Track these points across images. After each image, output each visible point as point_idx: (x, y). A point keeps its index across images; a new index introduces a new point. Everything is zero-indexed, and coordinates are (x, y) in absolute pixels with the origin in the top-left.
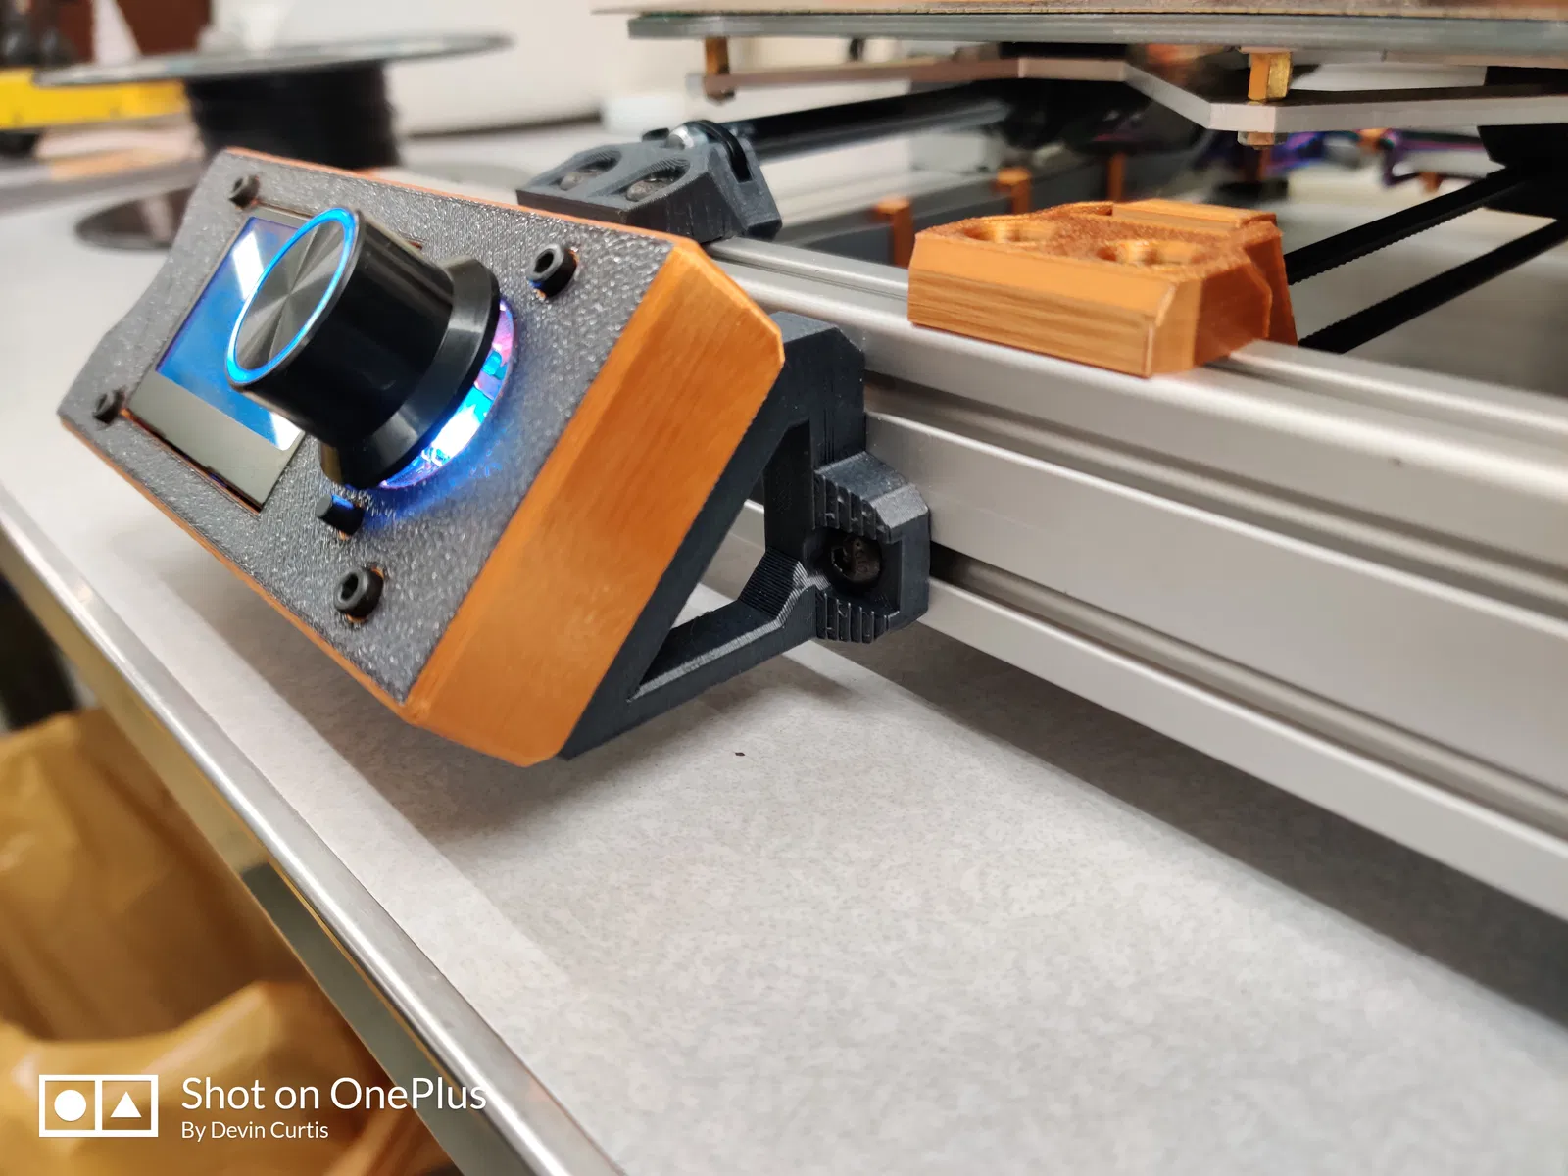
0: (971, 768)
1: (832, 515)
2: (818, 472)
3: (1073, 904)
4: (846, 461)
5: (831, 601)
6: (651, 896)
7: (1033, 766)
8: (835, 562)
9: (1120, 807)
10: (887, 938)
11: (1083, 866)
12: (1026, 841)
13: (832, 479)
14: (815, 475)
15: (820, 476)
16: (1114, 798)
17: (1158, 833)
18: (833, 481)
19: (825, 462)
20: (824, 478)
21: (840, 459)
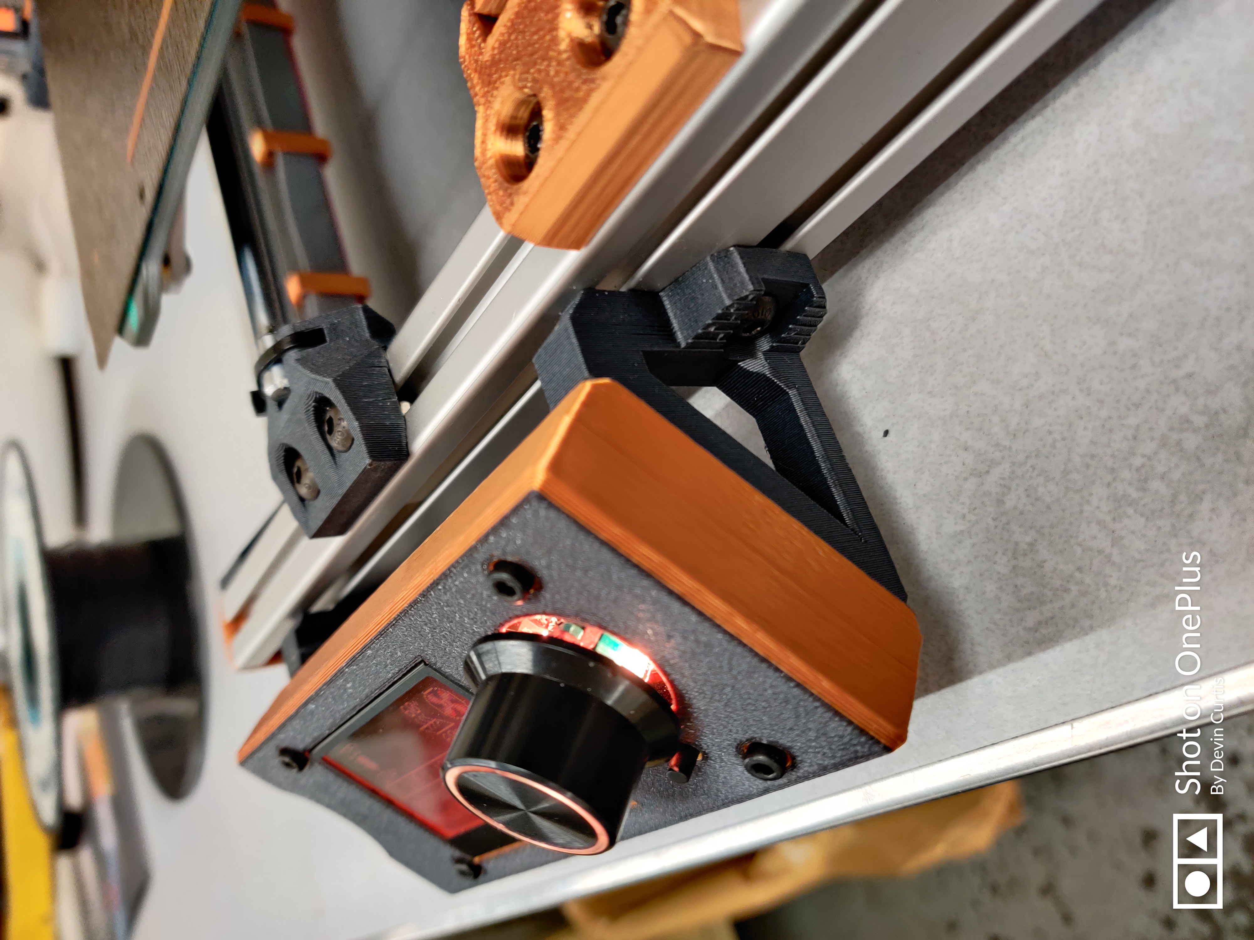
0: (950, 240)
1: (721, 336)
2: (683, 345)
3: (1141, 195)
4: (671, 314)
5: (781, 340)
6: (1031, 545)
7: (961, 183)
8: (750, 333)
9: (1033, 117)
10: (1134, 367)
11: (1097, 172)
12: (1052, 215)
13: (693, 335)
14: (684, 348)
15: (687, 344)
16: (1021, 119)
17: (1074, 91)
18: (695, 333)
19: (670, 336)
20: (690, 341)
21: (668, 320)
